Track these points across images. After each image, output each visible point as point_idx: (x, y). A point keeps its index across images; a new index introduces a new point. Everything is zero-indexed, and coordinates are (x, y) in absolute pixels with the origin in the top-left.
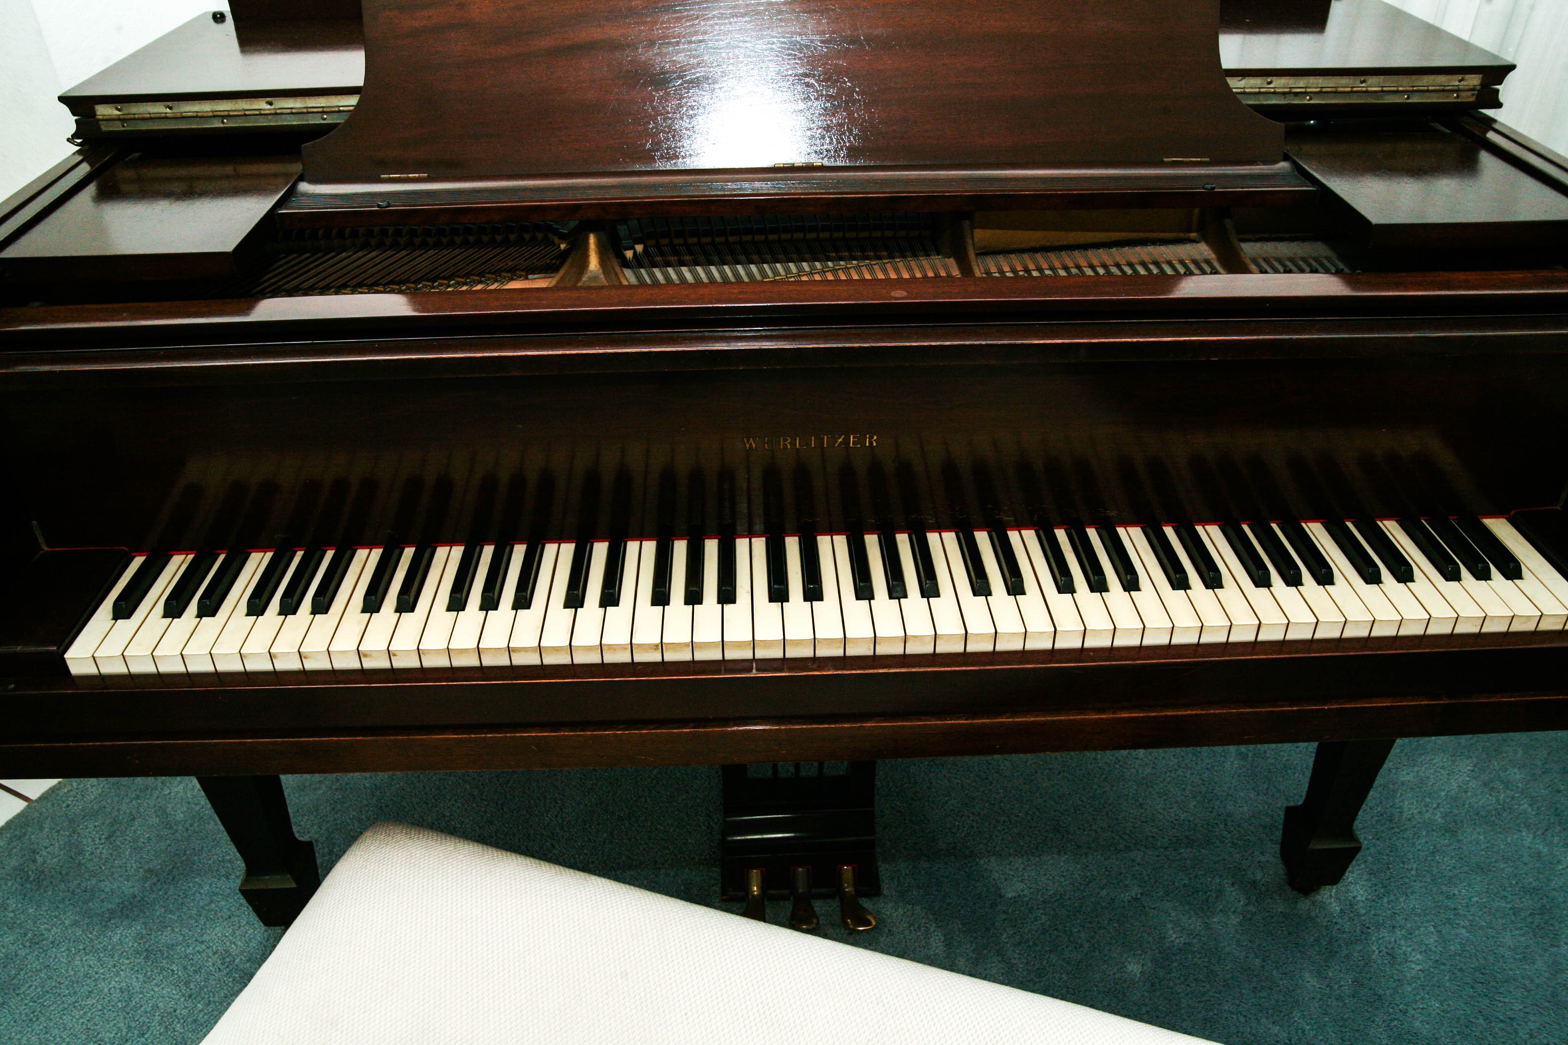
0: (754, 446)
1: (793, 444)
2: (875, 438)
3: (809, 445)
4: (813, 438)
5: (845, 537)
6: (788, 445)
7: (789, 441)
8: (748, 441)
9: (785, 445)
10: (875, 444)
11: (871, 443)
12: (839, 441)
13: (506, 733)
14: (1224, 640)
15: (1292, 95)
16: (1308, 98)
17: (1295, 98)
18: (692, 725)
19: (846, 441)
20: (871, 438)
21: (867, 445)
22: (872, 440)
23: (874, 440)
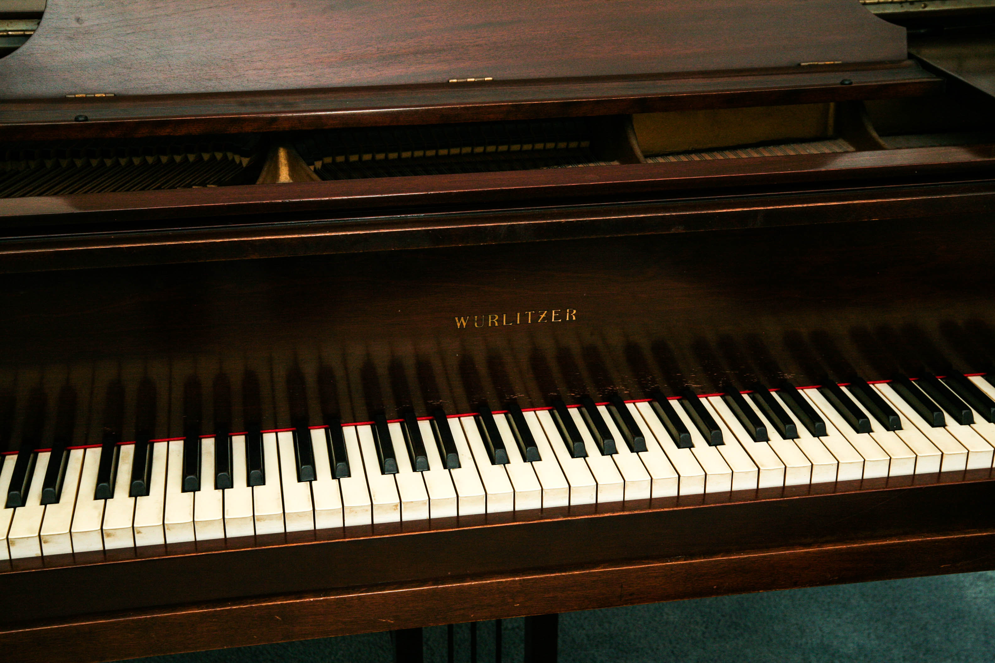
0: (464, 324)
1: (500, 321)
2: (575, 312)
3: (515, 322)
4: (519, 314)
7: (497, 318)
8: (459, 320)
9: (493, 323)
10: (574, 318)
11: (571, 317)
12: (542, 316)
13: (251, 603)
14: (911, 472)
15: (908, 4)
16: (923, 5)
17: (912, 6)
18: (430, 583)
19: (549, 317)
20: (571, 312)
21: (567, 319)
22: (572, 314)
23: (574, 315)
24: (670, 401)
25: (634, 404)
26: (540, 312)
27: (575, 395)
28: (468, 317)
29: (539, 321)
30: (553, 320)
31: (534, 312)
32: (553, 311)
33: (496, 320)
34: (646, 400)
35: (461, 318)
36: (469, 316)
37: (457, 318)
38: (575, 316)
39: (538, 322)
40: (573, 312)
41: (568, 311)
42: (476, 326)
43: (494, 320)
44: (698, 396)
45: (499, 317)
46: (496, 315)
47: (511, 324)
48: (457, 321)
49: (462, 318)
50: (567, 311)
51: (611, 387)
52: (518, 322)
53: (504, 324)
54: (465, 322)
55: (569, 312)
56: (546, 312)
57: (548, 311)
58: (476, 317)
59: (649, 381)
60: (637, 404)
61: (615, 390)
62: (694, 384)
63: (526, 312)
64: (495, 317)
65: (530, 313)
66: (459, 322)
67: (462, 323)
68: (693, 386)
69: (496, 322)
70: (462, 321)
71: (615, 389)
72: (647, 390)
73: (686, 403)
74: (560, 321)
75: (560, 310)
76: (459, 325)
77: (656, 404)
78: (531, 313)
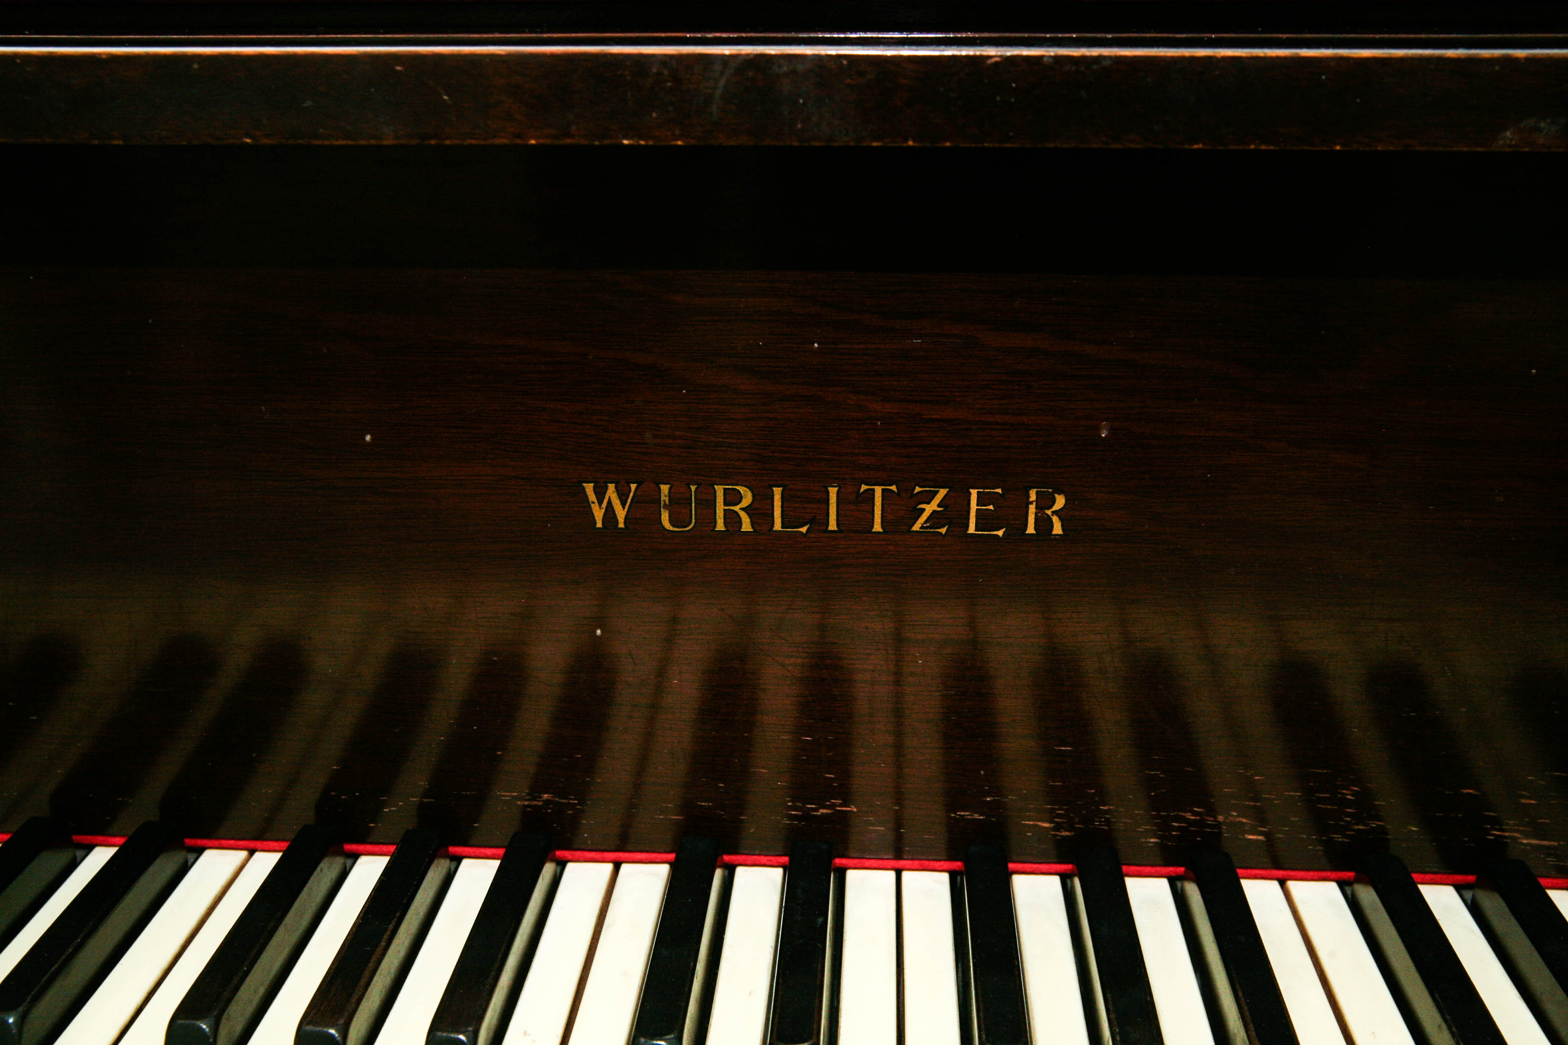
0: (621, 514)
1: (760, 512)
2: (1060, 502)
3: (819, 521)
4: (834, 492)
5: (945, 877)
6: (744, 516)
7: (747, 500)
8: (600, 494)
9: (732, 519)
10: (1057, 529)
11: (1044, 523)
12: (929, 508)
19: (955, 512)
20: (1045, 502)
21: (1031, 530)
22: (1049, 512)
23: (1054, 513)
24: (1424, 889)
25: (1282, 883)
26: (918, 489)
27: (1054, 829)
28: (633, 486)
29: (916, 527)
30: (972, 529)
31: (894, 488)
32: (974, 493)
33: (742, 509)
34: (1334, 875)
35: (607, 488)
36: (639, 484)
37: (589, 488)
38: (1061, 519)
39: (909, 531)
40: (1053, 502)
41: (1033, 495)
42: (667, 524)
43: (736, 508)
44: (1543, 881)
45: (754, 496)
46: (741, 489)
47: (804, 530)
48: (592, 497)
49: (611, 487)
50: (1028, 497)
51: (1195, 813)
52: (833, 526)
53: (778, 526)
54: (623, 505)
55: (1037, 501)
56: (943, 492)
57: (951, 489)
58: (665, 488)
59: (1350, 804)
60: (1292, 885)
61: (1210, 826)
62: (1527, 836)
63: (864, 487)
64: (739, 498)
65: (878, 490)
66: (600, 503)
67: (610, 511)
68: (1525, 841)
69: (743, 515)
70: (610, 502)
71: (1210, 820)
72: (1338, 837)
73: (1492, 903)
74: (1000, 533)
75: (999, 491)
76: (598, 514)
77: (1367, 895)
78: (883, 490)
